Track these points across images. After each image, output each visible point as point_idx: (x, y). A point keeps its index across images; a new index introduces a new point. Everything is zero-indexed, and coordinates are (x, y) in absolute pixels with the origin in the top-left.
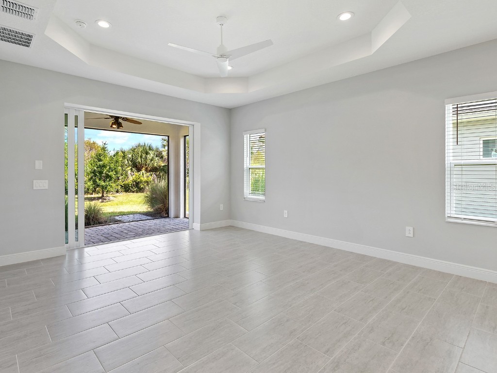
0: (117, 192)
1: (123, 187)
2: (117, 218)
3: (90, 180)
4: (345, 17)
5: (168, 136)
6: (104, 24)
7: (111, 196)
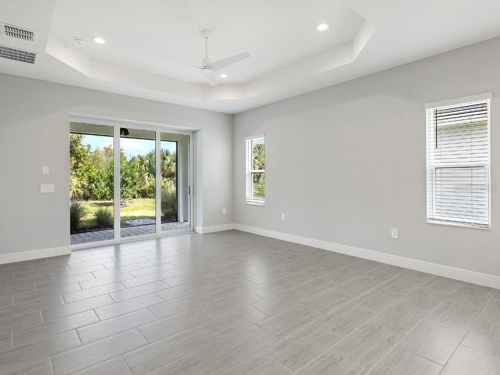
0: (134, 197)
1: (140, 192)
2: (128, 222)
3: (107, 185)
4: (323, 27)
5: (177, 142)
6: (100, 41)
7: (127, 201)
